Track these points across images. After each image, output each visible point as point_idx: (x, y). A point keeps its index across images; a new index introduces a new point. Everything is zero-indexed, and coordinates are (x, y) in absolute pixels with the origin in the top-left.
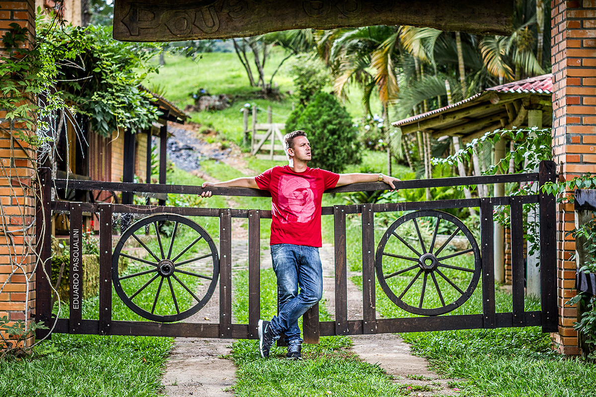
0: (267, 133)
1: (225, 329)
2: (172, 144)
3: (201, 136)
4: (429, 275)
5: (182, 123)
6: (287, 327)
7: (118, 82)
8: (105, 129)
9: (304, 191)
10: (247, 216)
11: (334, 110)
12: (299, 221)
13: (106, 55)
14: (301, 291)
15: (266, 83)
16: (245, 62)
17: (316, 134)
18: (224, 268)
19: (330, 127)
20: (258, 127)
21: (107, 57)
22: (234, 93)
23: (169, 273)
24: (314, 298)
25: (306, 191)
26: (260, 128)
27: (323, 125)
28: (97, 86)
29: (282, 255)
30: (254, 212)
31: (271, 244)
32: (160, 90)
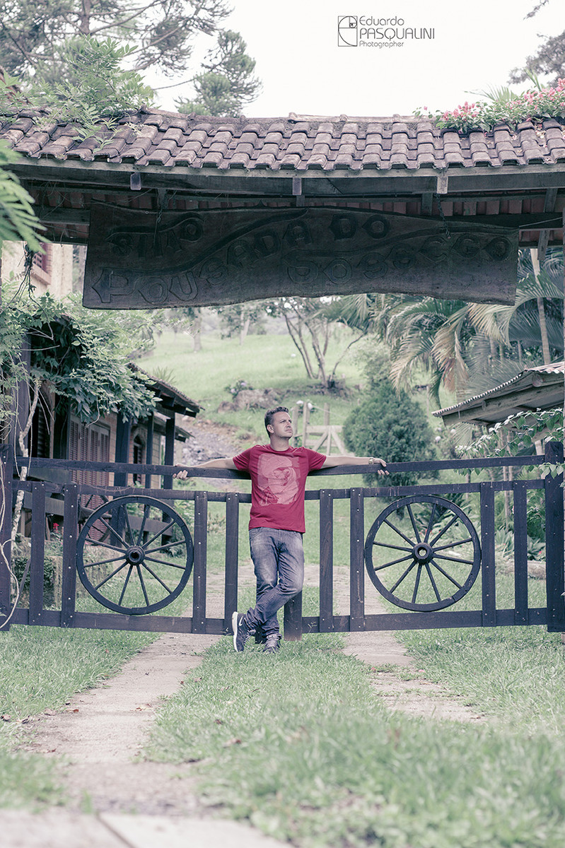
0: (321, 439)
1: (199, 624)
2: (199, 452)
3: (237, 442)
4: (424, 567)
5: (193, 415)
6: (264, 620)
7: (100, 357)
8: (87, 413)
9: (286, 471)
10: (224, 500)
11: (402, 406)
12: (279, 502)
13: (86, 326)
14: (280, 581)
15: (327, 374)
16: (300, 346)
17: (378, 438)
18: (198, 556)
19: (396, 428)
20: (310, 430)
21: (89, 328)
22: (284, 387)
23: (139, 560)
24: (293, 589)
25: (288, 470)
26: (313, 431)
27: (387, 425)
28: (78, 363)
29: (259, 541)
30: (232, 495)
31: (250, 529)
32: (167, 375)
